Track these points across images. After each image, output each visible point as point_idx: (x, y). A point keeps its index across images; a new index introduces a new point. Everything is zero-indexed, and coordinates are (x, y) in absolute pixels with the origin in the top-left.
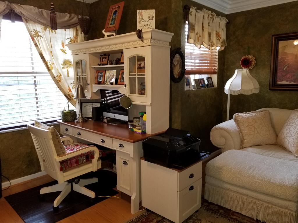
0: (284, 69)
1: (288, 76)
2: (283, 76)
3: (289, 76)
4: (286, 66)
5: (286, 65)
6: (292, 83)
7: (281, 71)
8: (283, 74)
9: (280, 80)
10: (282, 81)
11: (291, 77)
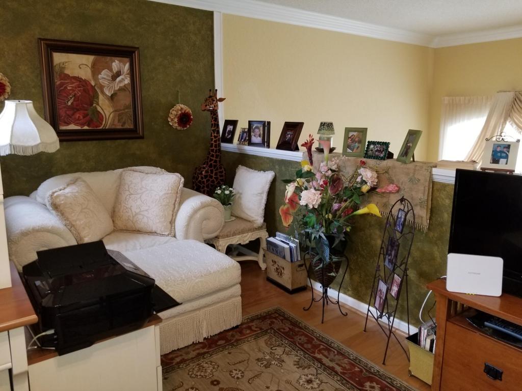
0: (69, 103)
1: (77, 115)
2: (68, 115)
3: (79, 117)
4: (71, 98)
5: (71, 96)
6: (86, 128)
7: (64, 107)
8: (68, 112)
9: (65, 122)
10: (68, 124)
11: (81, 117)
